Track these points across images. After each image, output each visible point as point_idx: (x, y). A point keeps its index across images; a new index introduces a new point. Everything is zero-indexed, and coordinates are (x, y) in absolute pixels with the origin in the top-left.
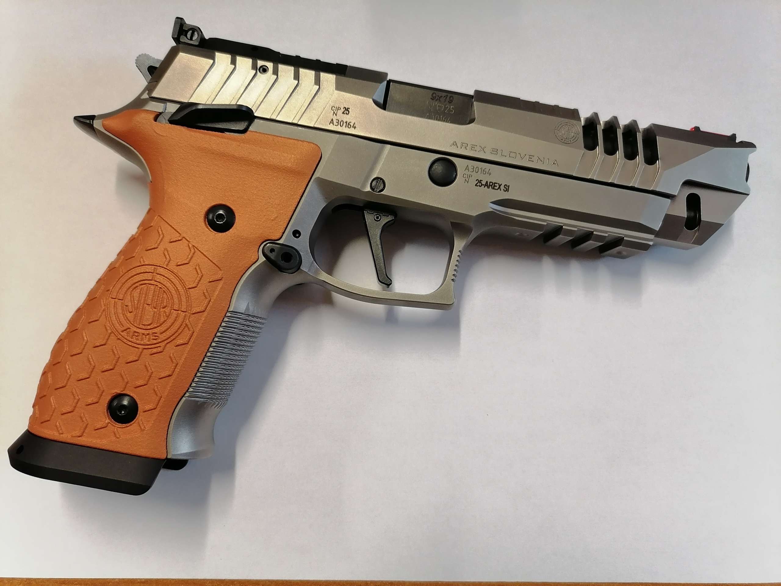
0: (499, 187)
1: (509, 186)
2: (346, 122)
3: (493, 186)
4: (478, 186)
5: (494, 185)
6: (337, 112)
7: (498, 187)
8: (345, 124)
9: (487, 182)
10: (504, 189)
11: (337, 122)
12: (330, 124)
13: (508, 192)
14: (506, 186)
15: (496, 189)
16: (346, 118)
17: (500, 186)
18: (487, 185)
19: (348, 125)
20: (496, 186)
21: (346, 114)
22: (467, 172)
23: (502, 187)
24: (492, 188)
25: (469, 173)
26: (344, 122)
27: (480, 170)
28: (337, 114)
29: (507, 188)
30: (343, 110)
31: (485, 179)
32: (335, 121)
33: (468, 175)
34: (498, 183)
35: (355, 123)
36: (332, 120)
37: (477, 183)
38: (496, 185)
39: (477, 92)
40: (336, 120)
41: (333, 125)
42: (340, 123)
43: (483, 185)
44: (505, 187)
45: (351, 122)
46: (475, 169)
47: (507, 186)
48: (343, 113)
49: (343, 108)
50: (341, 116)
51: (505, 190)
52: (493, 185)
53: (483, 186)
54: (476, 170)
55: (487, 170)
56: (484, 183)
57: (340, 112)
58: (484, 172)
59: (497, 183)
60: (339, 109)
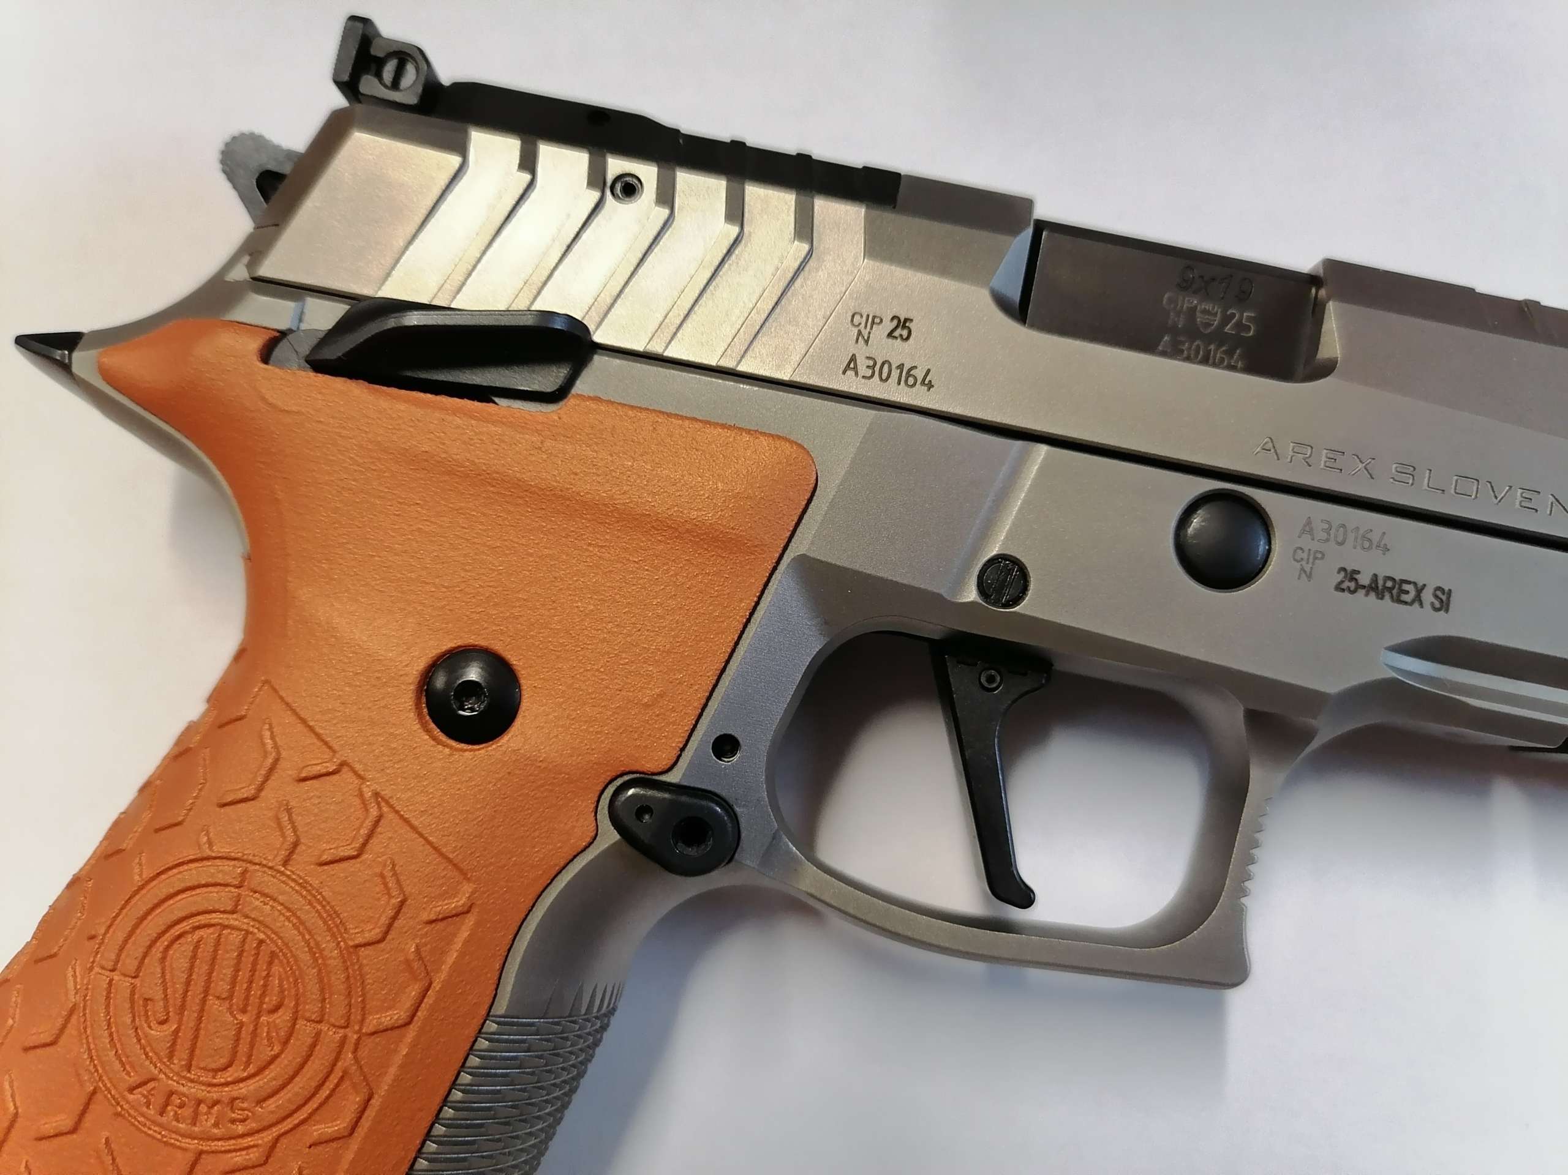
0: (1418, 599)
1: (1450, 590)
2: (901, 367)
3: (1395, 592)
4: (1343, 590)
5: (1400, 586)
6: (869, 333)
7: (1413, 594)
8: (895, 374)
9: (1375, 576)
10: (1432, 604)
11: (868, 367)
12: (844, 372)
13: (1447, 611)
14: (1439, 593)
15: (1406, 603)
16: (898, 352)
17: (1419, 591)
18: (1375, 588)
19: (907, 375)
20: (1407, 592)
21: (899, 340)
22: (1306, 542)
23: (1427, 596)
24: (1392, 597)
25: (1315, 546)
26: (894, 367)
27: (1351, 537)
28: (869, 337)
29: (1444, 598)
30: (889, 326)
31: (1369, 567)
32: (862, 364)
33: (1310, 551)
34: (1412, 580)
35: (928, 371)
36: (853, 359)
37: (1342, 582)
38: (1406, 587)
39: (1332, 265)
40: (868, 358)
41: (857, 374)
42: (879, 369)
43: (1364, 587)
44: (1436, 597)
45: (915, 367)
46: (1332, 532)
47: (1444, 594)
48: (890, 335)
49: (891, 320)
50: (882, 347)
51: (1437, 604)
52: (1397, 586)
53: (1361, 593)
54: (1336, 537)
55: (1375, 537)
56: (1365, 579)
57: (879, 333)
58: (1366, 541)
59: (1409, 582)
60: (875, 321)
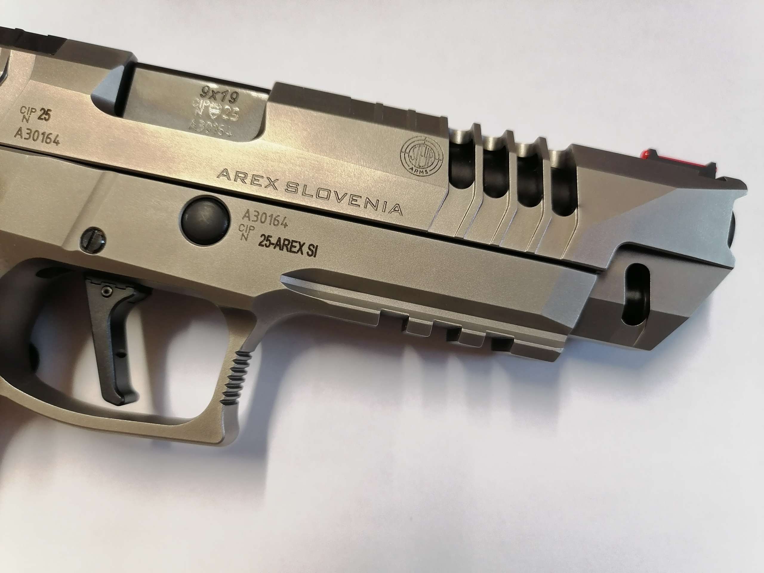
0: (300, 249)
1: (317, 246)
2: (43, 134)
3: (289, 247)
4: (263, 246)
5: (292, 243)
6: (29, 117)
7: (298, 247)
8: (41, 137)
9: (279, 238)
10: (308, 253)
11: (27, 133)
12: (15, 136)
13: (315, 256)
14: (311, 247)
15: (294, 252)
16: (43, 126)
17: (301, 246)
18: (279, 245)
19: (46, 138)
20: (295, 247)
21: (44, 120)
22: (246, 221)
23: (305, 249)
24: (287, 249)
25: (251, 223)
26: (40, 133)
27: (268, 219)
28: (29, 119)
29: (314, 250)
30: (39, 113)
31: (276, 233)
32: (24, 132)
33: (247, 225)
34: (298, 241)
35: (58, 136)
36: (20, 130)
37: (263, 241)
38: (294, 244)
40: (28, 129)
41: (21, 137)
42: (32, 135)
43: (273, 244)
44: (310, 249)
45: (51, 134)
46: (259, 217)
47: (314, 248)
48: (40, 118)
49: (41, 111)
50: (35, 123)
51: (310, 253)
52: (290, 244)
53: (272, 247)
54: (261, 218)
55: (281, 219)
56: (274, 240)
57: (34, 117)
58: (275, 221)
59: (296, 242)
60: (33, 110)
